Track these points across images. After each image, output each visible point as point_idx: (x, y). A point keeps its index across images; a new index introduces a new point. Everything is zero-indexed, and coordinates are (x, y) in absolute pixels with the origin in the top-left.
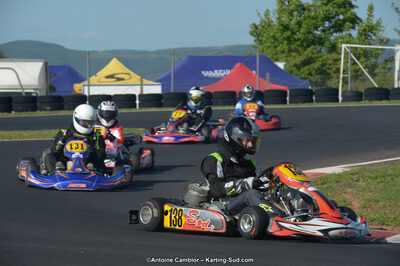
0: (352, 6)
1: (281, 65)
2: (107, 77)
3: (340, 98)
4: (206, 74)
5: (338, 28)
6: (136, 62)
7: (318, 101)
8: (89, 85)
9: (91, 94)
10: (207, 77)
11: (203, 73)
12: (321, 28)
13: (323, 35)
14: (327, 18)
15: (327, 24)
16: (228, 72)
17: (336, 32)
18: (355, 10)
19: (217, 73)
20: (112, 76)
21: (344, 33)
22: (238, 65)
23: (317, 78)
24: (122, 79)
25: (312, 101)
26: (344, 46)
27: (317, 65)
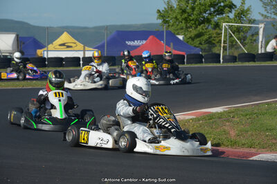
1: (181, 37)
2: (60, 45)
3: (222, 61)
4: (129, 43)
5: (220, 12)
6: (80, 35)
7: (206, 62)
8: (48, 51)
9: (49, 56)
10: (130, 46)
11: (127, 42)
12: (208, 12)
13: (210, 17)
14: (212, 5)
15: (212, 9)
16: (144, 42)
17: (219, 14)
19: (136, 43)
20: (63, 45)
21: (224, 15)
22: (151, 37)
23: (205, 46)
24: (71, 47)
25: (202, 62)
26: (224, 24)
27: (206, 37)
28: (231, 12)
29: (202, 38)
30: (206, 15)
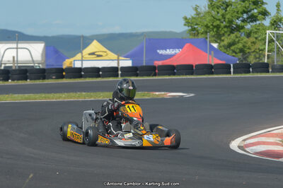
0: (263, 3)
1: (215, 45)
2: (90, 54)
4: (161, 52)
5: (253, 18)
7: (253, 72)
10: (161, 55)
11: (158, 51)
12: (241, 19)
13: (243, 24)
14: (244, 12)
15: (245, 16)
17: (252, 21)
18: (265, 6)
19: (169, 52)
20: (93, 54)
21: (258, 22)
22: (187, 45)
25: (249, 72)
26: (268, 32)
28: (264, 19)
29: (236, 46)
30: (239, 22)
